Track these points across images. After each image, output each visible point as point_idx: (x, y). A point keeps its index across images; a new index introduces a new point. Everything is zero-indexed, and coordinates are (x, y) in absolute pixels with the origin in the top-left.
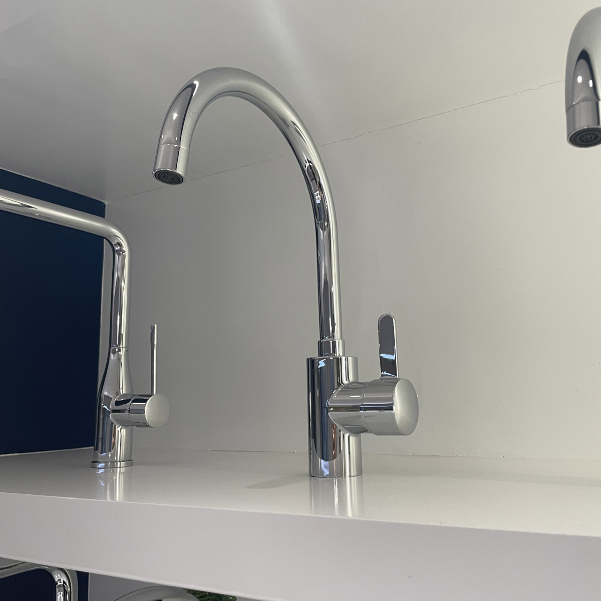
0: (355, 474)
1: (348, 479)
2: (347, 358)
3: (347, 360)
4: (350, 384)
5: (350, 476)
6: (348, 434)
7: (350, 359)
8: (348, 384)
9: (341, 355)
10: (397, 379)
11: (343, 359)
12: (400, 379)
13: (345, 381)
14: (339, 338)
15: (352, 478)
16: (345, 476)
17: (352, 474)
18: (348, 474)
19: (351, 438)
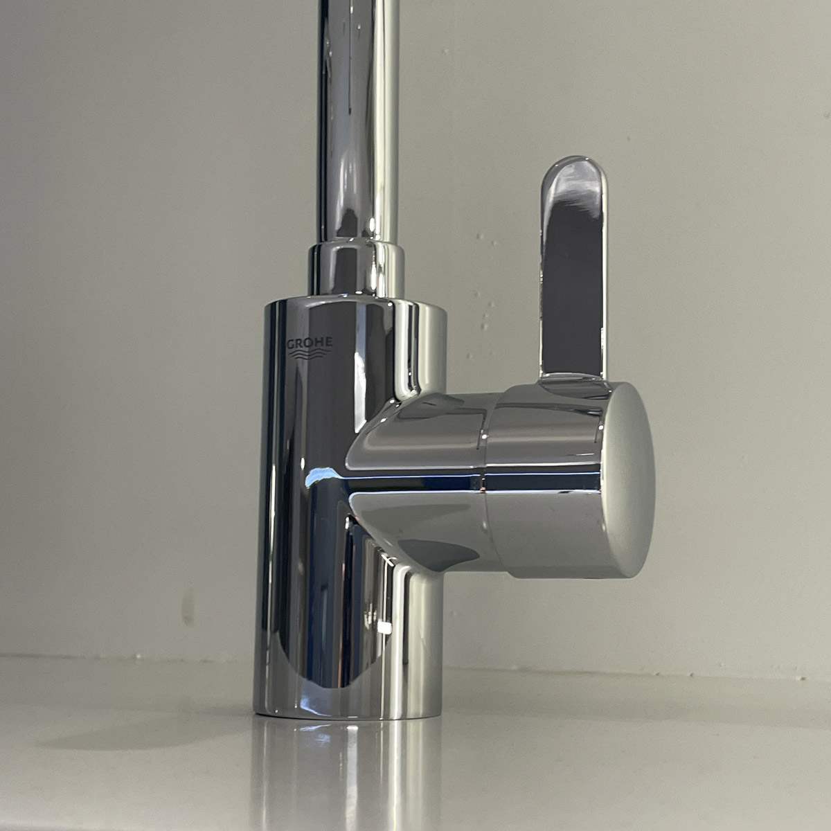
0: (421, 712)
1: (396, 727)
2: (417, 307)
3: (414, 313)
4: (421, 400)
5: (404, 717)
6: (406, 568)
7: (426, 313)
8: (414, 403)
9: (393, 295)
10: (601, 384)
11: (403, 308)
12: (613, 386)
13: (403, 390)
14: (387, 239)
15: (411, 725)
16: (387, 718)
17: (411, 712)
18: (396, 711)
19: (414, 581)
